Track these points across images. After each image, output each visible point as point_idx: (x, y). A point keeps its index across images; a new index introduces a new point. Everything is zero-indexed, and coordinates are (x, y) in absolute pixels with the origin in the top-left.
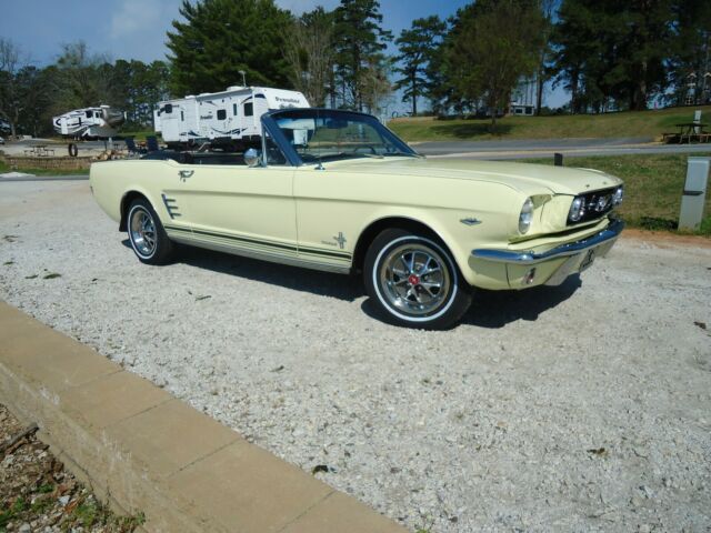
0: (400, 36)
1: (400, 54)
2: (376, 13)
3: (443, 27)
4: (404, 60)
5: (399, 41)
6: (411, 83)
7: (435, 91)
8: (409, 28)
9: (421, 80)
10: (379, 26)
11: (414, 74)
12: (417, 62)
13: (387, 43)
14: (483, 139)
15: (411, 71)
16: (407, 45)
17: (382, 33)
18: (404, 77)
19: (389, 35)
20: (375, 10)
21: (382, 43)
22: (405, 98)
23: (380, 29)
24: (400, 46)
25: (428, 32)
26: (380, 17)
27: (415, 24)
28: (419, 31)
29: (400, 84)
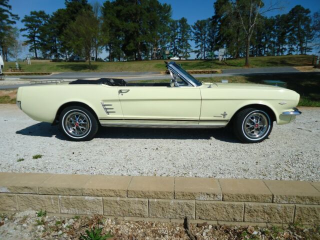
0: (24, 19)
1: (26, 27)
2: (8, 4)
3: (48, 17)
4: (28, 31)
5: (23, 21)
6: (33, 43)
7: (44, 47)
8: (29, 15)
9: (38, 41)
10: (10, 11)
11: (34, 38)
12: (35, 33)
13: (16, 21)
14: (86, 72)
15: (32, 37)
16: (29, 23)
17: (12, 15)
18: (29, 39)
19: (17, 17)
20: (7, 3)
21: (12, 20)
22: (30, 50)
23: (11, 13)
24: (24, 23)
25: (40, 18)
26: (10, 7)
27: (32, 13)
28: (34, 17)
29: (27, 42)
